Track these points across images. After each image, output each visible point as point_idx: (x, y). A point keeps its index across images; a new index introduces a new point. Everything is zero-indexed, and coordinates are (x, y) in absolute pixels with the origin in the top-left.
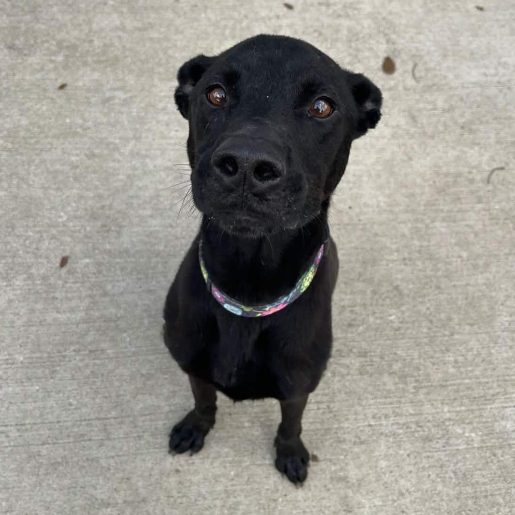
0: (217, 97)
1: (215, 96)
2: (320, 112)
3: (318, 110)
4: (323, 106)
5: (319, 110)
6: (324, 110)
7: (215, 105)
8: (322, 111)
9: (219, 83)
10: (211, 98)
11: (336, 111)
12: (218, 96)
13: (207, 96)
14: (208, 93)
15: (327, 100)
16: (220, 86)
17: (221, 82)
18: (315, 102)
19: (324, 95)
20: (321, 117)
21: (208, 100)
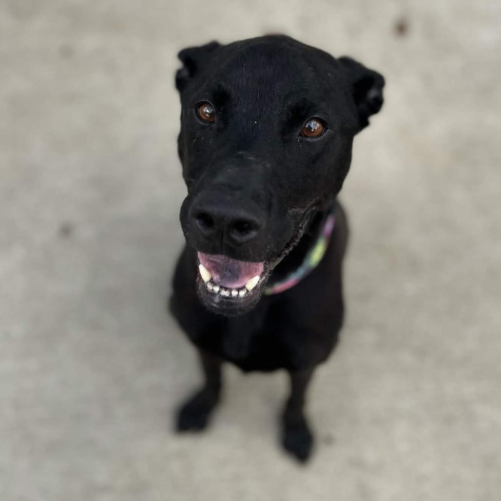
0: (206, 113)
1: (204, 111)
2: (312, 130)
3: (310, 128)
4: (315, 126)
5: (311, 128)
6: (316, 128)
7: (204, 121)
8: (314, 129)
9: (208, 101)
10: (201, 114)
11: (328, 130)
12: (208, 111)
13: (197, 111)
14: (197, 108)
15: (319, 120)
16: (209, 103)
17: (209, 100)
18: (307, 122)
19: (315, 116)
20: (313, 137)
21: (197, 115)
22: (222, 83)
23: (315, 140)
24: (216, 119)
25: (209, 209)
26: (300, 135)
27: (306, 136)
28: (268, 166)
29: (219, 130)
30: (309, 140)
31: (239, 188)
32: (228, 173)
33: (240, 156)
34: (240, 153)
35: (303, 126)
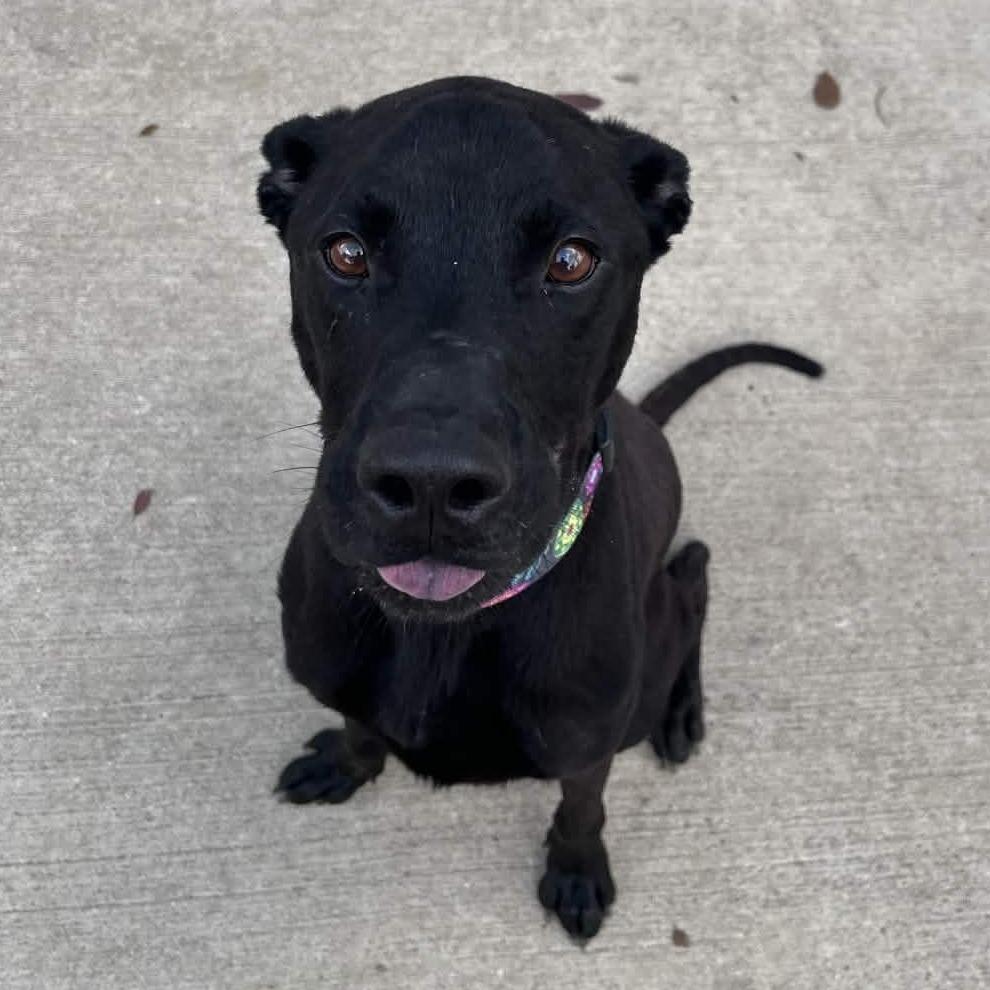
0: (345, 255)
1: (341, 253)
2: (569, 268)
3: (564, 263)
4: (573, 257)
5: (566, 264)
6: (576, 264)
7: (344, 275)
8: (572, 267)
9: (348, 231)
10: (334, 260)
11: (602, 264)
12: (348, 252)
13: (325, 254)
14: (326, 248)
15: (580, 244)
16: (352, 236)
17: (353, 229)
18: (558, 249)
19: (573, 236)
20: (572, 283)
21: (327, 263)
22: (374, 190)
23: (578, 287)
24: (371, 267)
25: (397, 464)
26: (548, 279)
27: (558, 281)
28: (498, 356)
29: (381, 291)
30: (566, 288)
31: (452, 411)
32: (421, 381)
33: (439, 343)
34: (438, 335)
35: (551, 258)
